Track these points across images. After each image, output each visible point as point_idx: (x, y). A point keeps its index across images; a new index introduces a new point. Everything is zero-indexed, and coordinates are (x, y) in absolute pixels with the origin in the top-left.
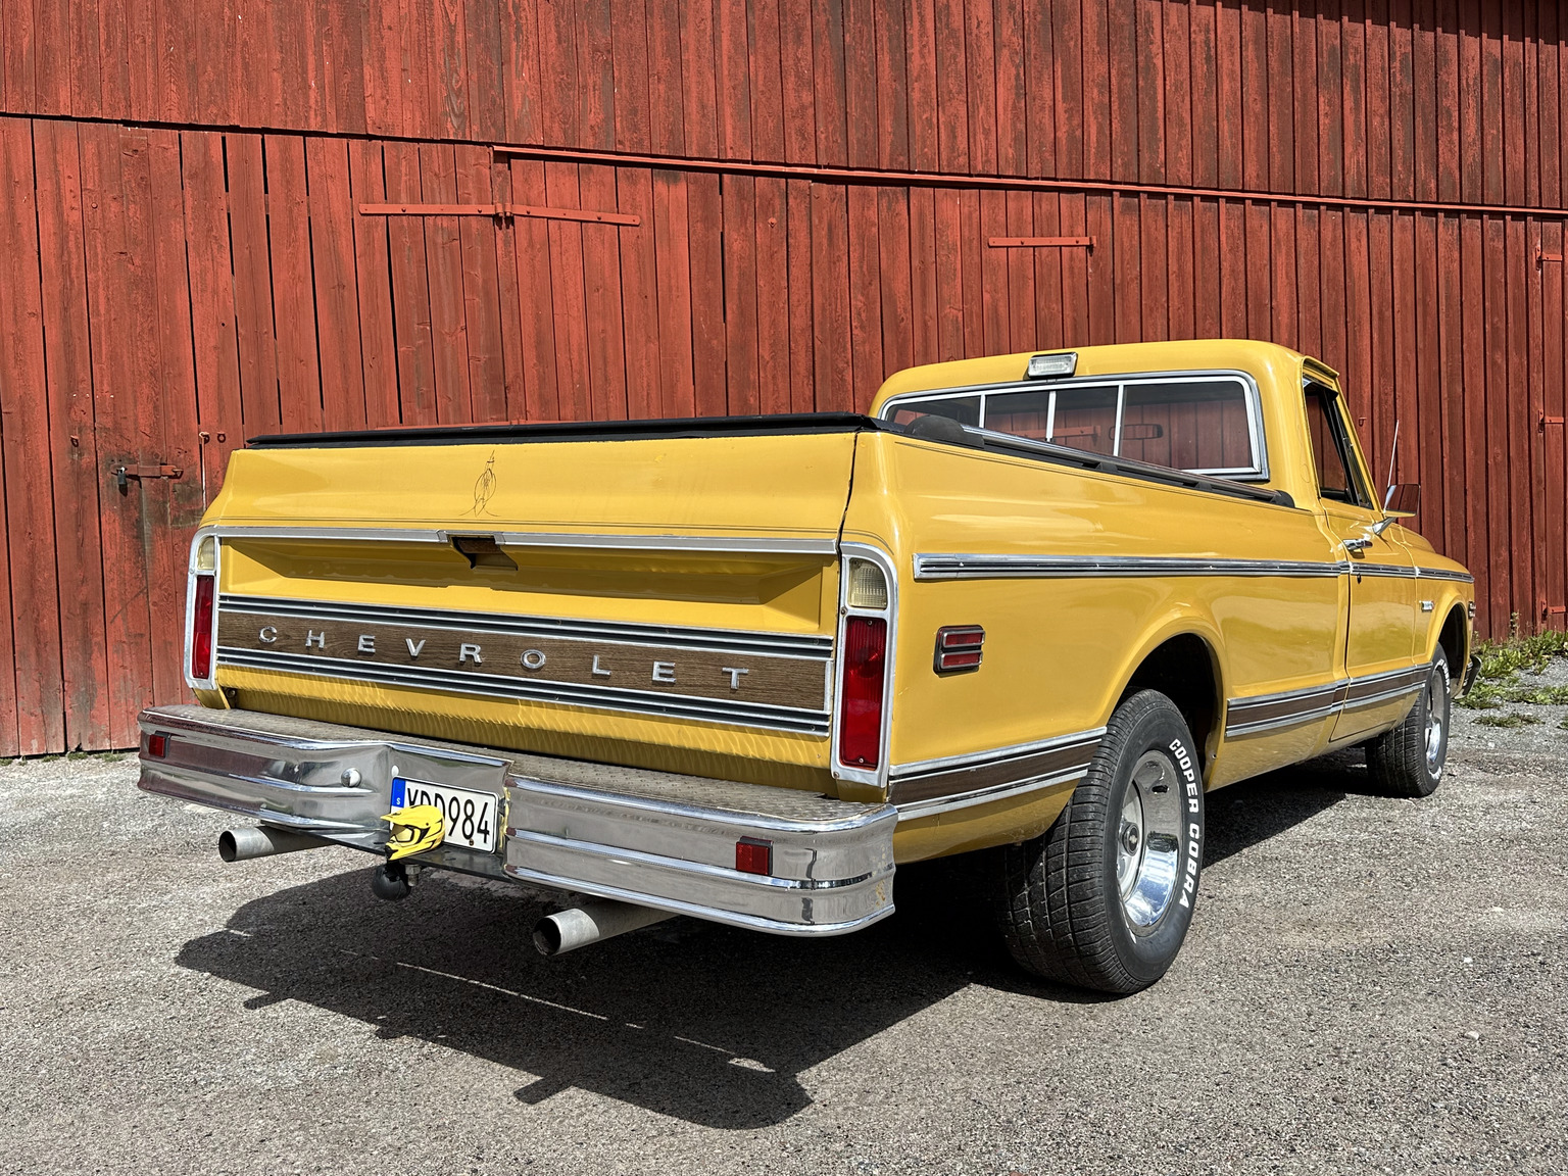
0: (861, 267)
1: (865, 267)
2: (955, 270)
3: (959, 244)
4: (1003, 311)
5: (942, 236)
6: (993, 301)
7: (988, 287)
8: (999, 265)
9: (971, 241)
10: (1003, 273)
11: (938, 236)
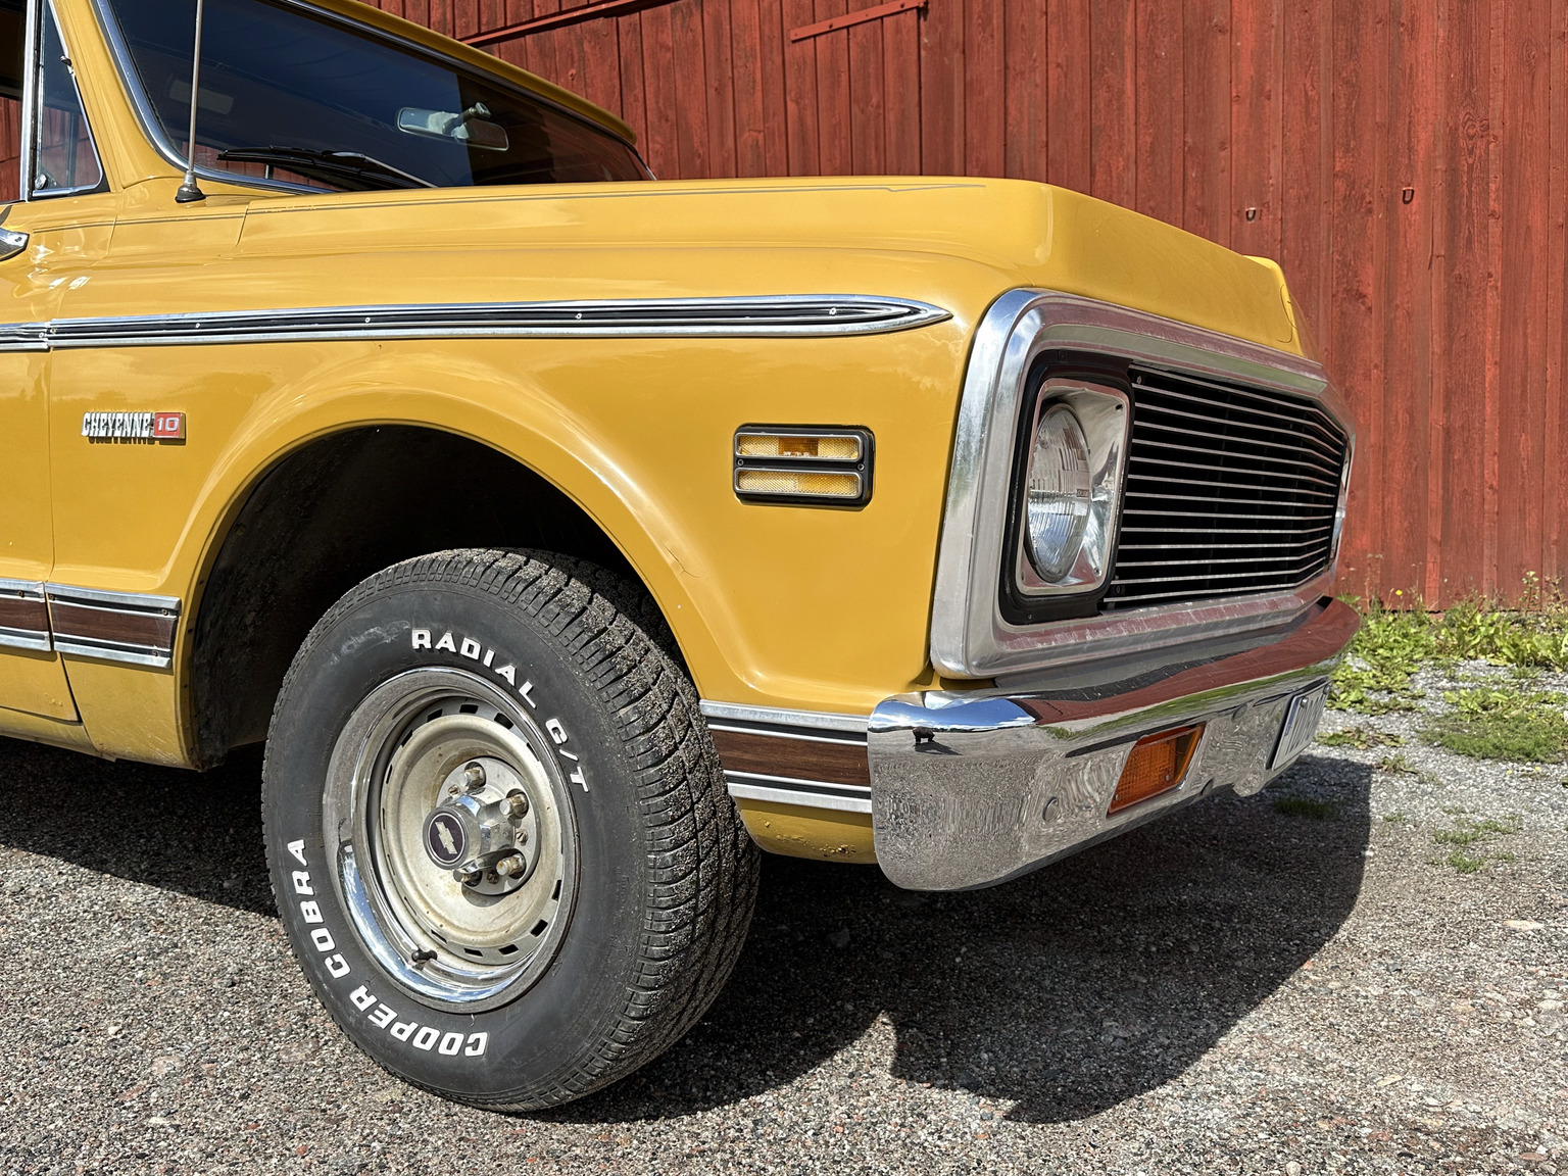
0: (657, 103)
1: (661, 101)
2: (754, 81)
3: (758, 48)
4: (809, 121)
5: (738, 44)
6: (799, 109)
7: (793, 94)
8: (805, 62)
9: (771, 39)
10: (809, 71)
11: (735, 45)
